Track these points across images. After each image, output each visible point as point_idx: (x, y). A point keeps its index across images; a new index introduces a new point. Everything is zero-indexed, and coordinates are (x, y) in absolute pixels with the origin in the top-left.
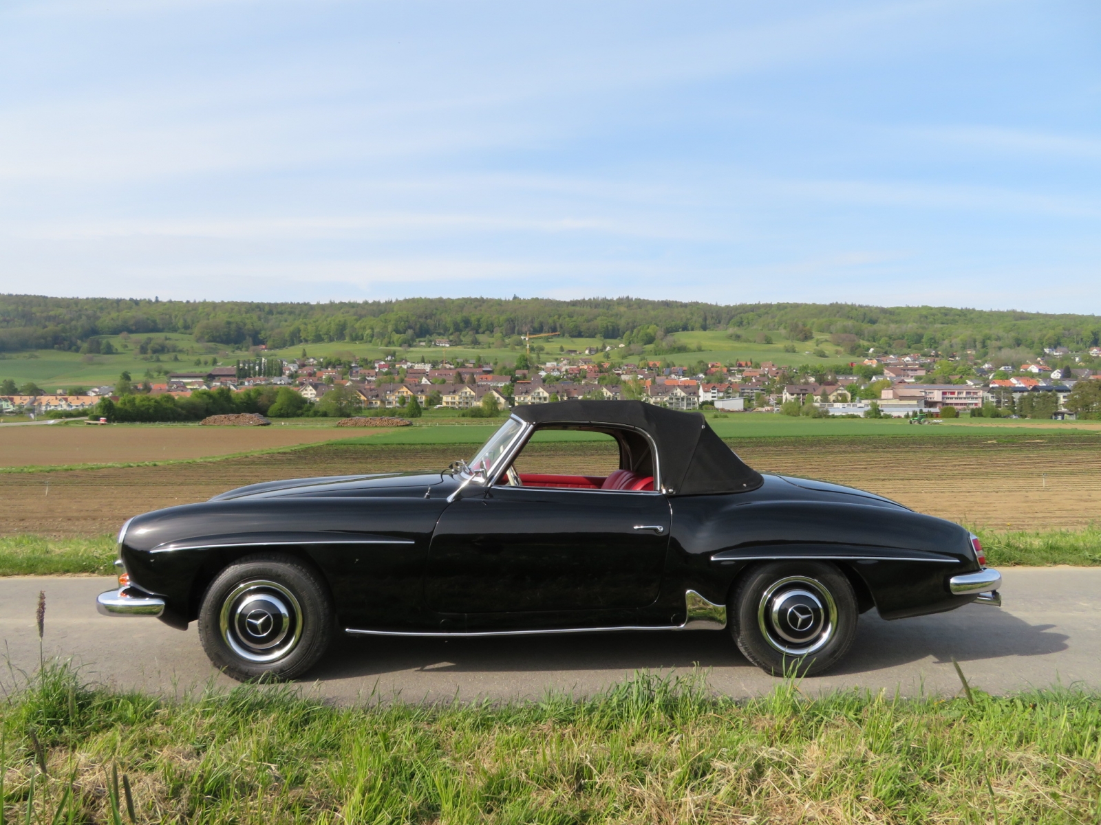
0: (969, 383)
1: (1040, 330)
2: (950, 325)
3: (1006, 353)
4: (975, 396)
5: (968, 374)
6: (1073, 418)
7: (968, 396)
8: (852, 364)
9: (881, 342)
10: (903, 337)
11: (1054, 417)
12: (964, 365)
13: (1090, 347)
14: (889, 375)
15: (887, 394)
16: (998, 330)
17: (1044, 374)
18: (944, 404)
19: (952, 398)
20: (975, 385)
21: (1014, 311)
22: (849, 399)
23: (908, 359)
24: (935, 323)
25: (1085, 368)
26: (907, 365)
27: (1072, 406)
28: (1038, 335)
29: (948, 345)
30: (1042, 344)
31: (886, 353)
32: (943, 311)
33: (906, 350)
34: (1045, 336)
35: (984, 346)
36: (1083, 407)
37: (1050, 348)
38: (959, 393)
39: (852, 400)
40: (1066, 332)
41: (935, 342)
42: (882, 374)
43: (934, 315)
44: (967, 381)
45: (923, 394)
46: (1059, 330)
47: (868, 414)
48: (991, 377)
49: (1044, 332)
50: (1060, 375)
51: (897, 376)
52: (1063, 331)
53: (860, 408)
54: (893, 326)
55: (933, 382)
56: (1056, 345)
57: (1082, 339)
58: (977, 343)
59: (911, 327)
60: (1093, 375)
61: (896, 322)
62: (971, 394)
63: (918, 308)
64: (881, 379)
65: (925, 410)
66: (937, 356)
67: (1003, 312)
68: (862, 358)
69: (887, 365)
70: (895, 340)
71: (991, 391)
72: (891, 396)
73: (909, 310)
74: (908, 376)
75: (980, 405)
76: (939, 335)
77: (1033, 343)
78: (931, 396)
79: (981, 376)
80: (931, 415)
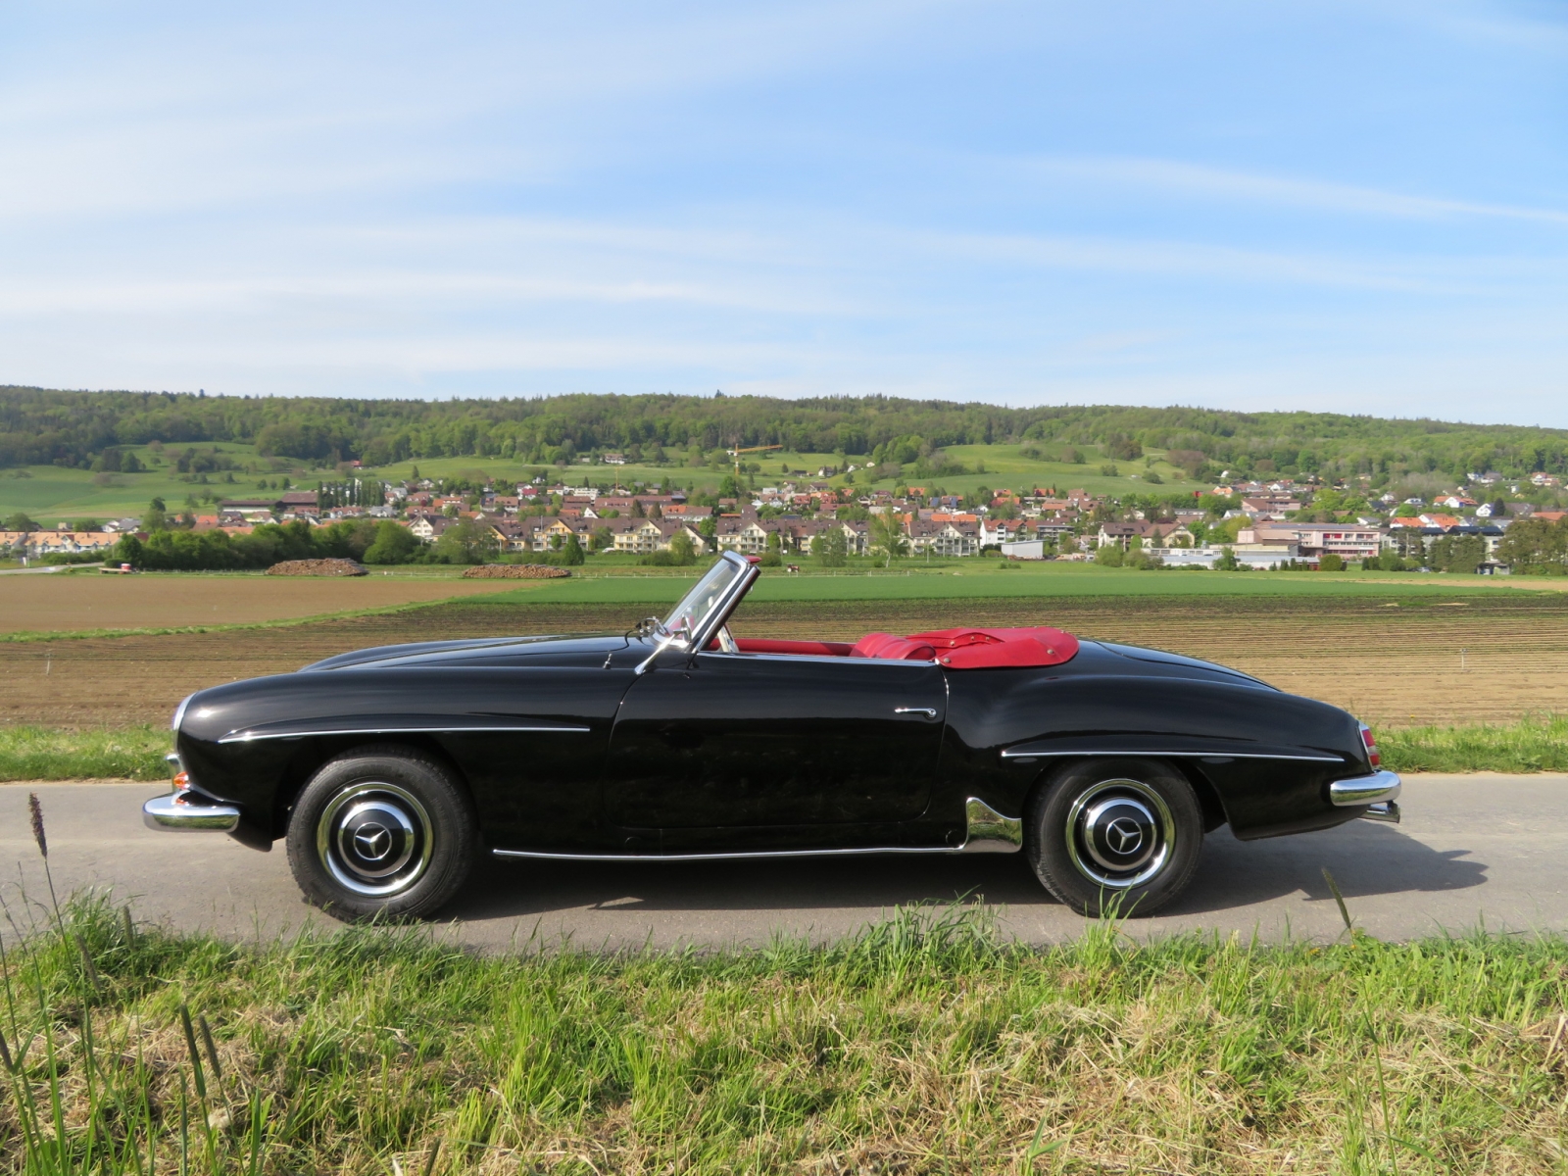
0: (1362, 521)
1: (1463, 448)
2: (1335, 439)
3: (1415, 480)
4: (1370, 540)
5: (1361, 510)
6: (1506, 573)
7: (1360, 540)
8: (1197, 493)
9: (1238, 463)
10: (1269, 457)
11: (1479, 571)
12: (1355, 497)
13: (1532, 472)
14: (1248, 509)
15: (1245, 536)
16: (1403, 446)
17: (1467, 510)
18: (1325, 551)
19: (1336, 543)
20: (1370, 524)
21: (1427, 420)
22: (1192, 543)
23: (1275, 486)
24: (1315, 436)
25: (1525, 501)
26: (1274, 496)
27: (1506, 555)
28: (1460, 454)
29: (1333, 467)
30: (1465, 466)
31: (1246, 478)
32: (1326, 419)
33: (1273, 475)
34: (1469, 455)
35: (1384, 469)
36: (1520, 556)
37: (1476, 473)
38: (1347, 536)
39: (1197, 545)
40: (1500, 451)
41: (1314, 463)
42: (1238, 507)
43: (1314, 424)
44: (1359, 519)
45: (1297, 537)
46: (1490, 448)
47: (1218, 564)
48: (1392, 514)
49: (1469, 451)
50: (1489, 512)
51: (1261, 510)
52: (1495, 449)
53: (1207, 555)
54: (1255, 440)
55: (1311, 519)
56: (1484, 468)
57: (1521, 461)
58: (1373, 465)
59: (1281, 441)
60: (1536, 511)
61: (1261, 434)
62: (1363, 537)
63: (1291, 415)
64: (1237, 515)
65: (1299, 559)
66: (1317, 482)
67: (1411, 422)
68: (1210, 485)
69: (1247, 495)
70: (1257, 459)
71: (1393, 533)
72: (1251, 539)
73: (1279, 416)
74: (1276, 511)
75: (1376, 554)
76: (1320, 453)
77: (1453, 465)
78: (1307, 539)
79: (1378, 511)
80: (1307, 567)
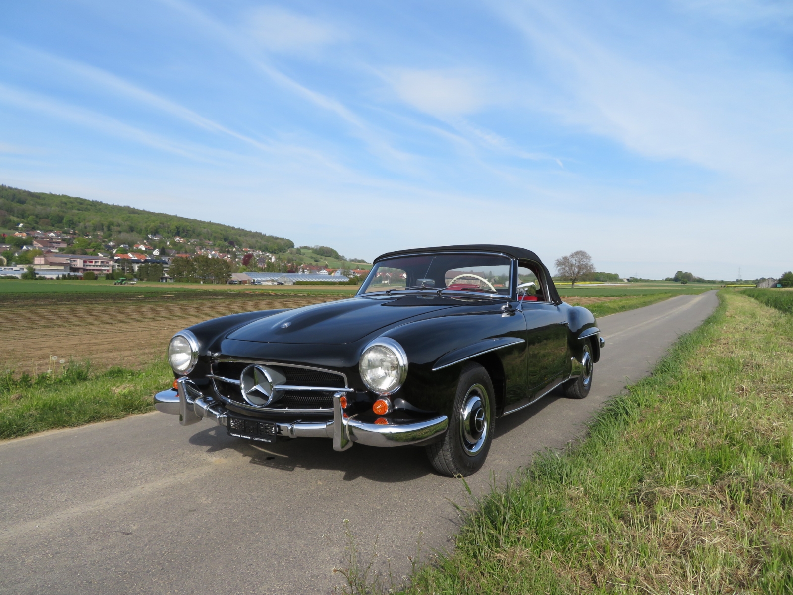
0: (100, 255)
1: (146, 222)
2: (84, 212)
3: (123, 236)
4: (107, 265)
5: (99, 249)
6: (172, 281)
7: (102, 264)
8: (4, 235)
9: (29, 219)
10: (47, 217)
11: (161, 280)
12: (96, 242)
13: (175, 236)
14: (37, 245)
15: (38, 261)
16: (118, 219)
17: (149, 252)
18: (84, 270)
19: (90, 266)
20: (104, 256)
21: (129, 207)
22: (5, 263)
23: (52, 234)
24: (73, 209)
25: (173, 249)
26: (52, 239)
27: (172, 273)
28: (145, 225)
29: (83, 226)
30: (147, 231)
31: (34, 228)
32: (79, 201)
33: (50, 228)
34: (149, 226)
35: (109, 229)
36: (178, 274)
37: (152, 234)
38: (95, 262)
39: (8, 264)
40: (162, 225)
41: (73, 223)
42: (31, 244)
43: (72, 203)
44: (99, 254)
45: (69, 261)
46: (157, 223)
47: (25, 276)
48: (114, 252)
49: (148, 224)
50: (159, 253)
51: (44, 247)
52: (160, 224)
53: (18, 271)
54: (39, 208)
55: (74, 253)
56: (155, 233)
57: (170, 231)
58: (104, 227)
59: (54, 210)
60: (178, 254)
61: (42, 205)
63: (59, 196)
64: (30, 249)
65: (72, 274)
66: (75, 233)
67: (121, 207)
68: (12, 231)
69: (36, 238)
70: (40, 218)
71: (117, 261)
72: (43, 262)
73: (52, 196)
74: (53, 247)
75: (111, 272)
76: (76, 219)
77: (141, 230)
78: (75, 263)
79: (108, 250)
80: (77, 278)
